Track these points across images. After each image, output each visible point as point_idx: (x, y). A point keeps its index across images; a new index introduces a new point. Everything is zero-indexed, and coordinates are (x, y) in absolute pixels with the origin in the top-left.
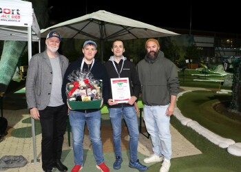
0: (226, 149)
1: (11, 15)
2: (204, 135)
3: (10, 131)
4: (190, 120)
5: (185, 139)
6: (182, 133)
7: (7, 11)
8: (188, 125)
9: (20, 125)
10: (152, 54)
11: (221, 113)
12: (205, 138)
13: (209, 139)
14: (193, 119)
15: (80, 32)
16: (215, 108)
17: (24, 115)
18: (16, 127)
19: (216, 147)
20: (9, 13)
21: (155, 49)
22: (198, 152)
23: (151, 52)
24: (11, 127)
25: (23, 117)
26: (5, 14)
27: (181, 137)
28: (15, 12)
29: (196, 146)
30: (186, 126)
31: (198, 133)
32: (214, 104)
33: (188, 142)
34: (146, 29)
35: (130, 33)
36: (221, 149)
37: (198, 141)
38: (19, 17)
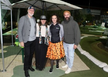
0: (103, 68)
2: (91, 60)
4: (85, 52)
6: (81, 58)
8: (84, 54)
10: (67, 19)
12: (92, 61)
13: (94, 62)
14: (87, 51)
19: (98, 66)
21: (68, 16)
22: (88, 69)
23: (66, 18)
27: (80, 60)
29: (87, 66)
30: (83, 55)
32: (98, 44)
33: (83, 63)
34: (65, 5)
35: (58, 7)
36: (100, 67)
37: (88, 63)
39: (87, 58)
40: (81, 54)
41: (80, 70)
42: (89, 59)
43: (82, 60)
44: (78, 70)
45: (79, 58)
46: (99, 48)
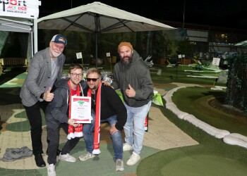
0: (222, 139)
1: (17, 6)
2: (201, 127)
3: (4, 125)
4: (186, 114)
6: (179, 127)
7: (13, 2)
8: (185, 119)
9: (12, 120)
11: (216, 108)
12: (202, 130)
13: (206, 131)
14: (190, 113)
15: (73, 23)
16: (210, 103)
18: (9, 121)
19: (213, 138)
20: (16, 4)
22: (195, 143)
23: (124, 57)
24: (4, 122)
25: (14, 112)
26: (11, 5)
27: (179, 130)
28: (22, 4)
29: (193, 138)
30: (183, 120)
31: (194, 126)
32: (209, 100)
33: (185, 134)
35: (125, 25)
36: (217, 139)
37: (195, 133)
38: (26, 9)
39: (191, 124)
40: (179, 119)
41: (181, 145)
42: (197, 126)
43: (182, 130)
44: (178, 147)
45: (176, 127)
46: (212, 108)
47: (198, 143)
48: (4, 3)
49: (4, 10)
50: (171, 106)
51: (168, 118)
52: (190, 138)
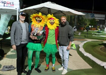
0: (103, 67)
2: (94, 60)
3: (5, 56)
4: (88, 54)
5: (85, 62)
6: (84, 59)
7: (8, 3)
8: (87, 56)
9: (9, 53)
13: (96, 62)
15: (38, 11)
16: (101, 49)
17: (11, 49)
19: (99, 66)
20: (9, 4)
22: (91, 67)
24: (6, 54)
25: (11, 50)
26: (7, 4)
31: (91, 59)
32: (101, 47)
35: (62, 12)
36: (101, 66)
37: (91, 63)
38: (13, 5)
41: (83, 68)
44: (81, 69)
46: (102, 51)
47: (92, 68)
48: (4, 3)
49: (4, 6)
50: (82, 50)
51: (80, 55)
52: (89, 65)
